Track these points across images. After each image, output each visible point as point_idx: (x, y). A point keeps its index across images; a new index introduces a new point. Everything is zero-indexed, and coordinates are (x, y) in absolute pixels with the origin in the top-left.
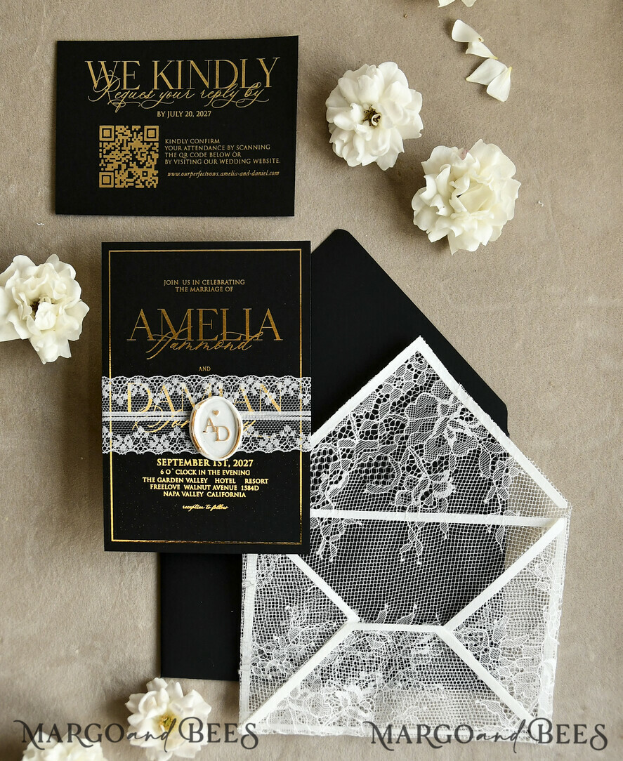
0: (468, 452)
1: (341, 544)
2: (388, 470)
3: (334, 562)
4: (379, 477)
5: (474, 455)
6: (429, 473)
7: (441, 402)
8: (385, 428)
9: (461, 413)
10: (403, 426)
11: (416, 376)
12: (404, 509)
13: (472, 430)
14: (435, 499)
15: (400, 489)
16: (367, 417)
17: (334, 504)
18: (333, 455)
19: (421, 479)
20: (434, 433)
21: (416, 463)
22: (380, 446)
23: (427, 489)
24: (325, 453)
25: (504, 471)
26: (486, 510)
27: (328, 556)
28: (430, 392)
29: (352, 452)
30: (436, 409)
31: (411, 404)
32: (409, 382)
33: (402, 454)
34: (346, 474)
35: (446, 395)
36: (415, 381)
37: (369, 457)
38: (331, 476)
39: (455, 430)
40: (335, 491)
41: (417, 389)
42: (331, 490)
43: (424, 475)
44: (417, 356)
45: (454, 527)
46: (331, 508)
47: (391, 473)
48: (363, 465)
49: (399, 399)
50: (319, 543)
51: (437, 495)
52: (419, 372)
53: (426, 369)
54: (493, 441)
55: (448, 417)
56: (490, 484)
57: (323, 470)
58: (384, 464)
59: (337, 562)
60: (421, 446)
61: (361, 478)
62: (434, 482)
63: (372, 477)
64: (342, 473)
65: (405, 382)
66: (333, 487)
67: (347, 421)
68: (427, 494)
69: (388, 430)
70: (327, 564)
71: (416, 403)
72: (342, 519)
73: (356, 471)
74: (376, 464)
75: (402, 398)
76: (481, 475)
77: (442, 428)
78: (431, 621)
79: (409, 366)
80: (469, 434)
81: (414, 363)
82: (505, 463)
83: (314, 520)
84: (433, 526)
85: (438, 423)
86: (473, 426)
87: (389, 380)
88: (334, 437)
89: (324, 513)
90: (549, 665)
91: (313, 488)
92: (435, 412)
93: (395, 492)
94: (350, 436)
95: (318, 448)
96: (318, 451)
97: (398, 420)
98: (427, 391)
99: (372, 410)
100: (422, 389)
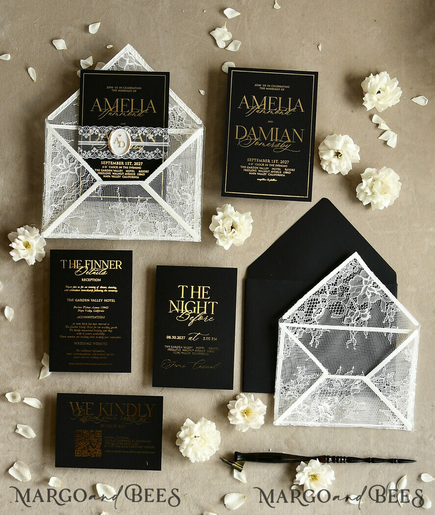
0: (376, 301)
1: (321, 340)
2: (341, 308)
3: (317, 348)
4: (337, 311)
5: (379, 302)
6: (360, 309)
7: (364, 279)
8: (340, 290)
9: (373, 284)
10: (348, 289)
11: (354, 268)
12: (348, 325)
14: (362, 321)
15: (347, 316)
16: (332, 285)
17: (318, 323)
18: (318, 301)
19: (356, 312)
20: (362, 292)
21: (354, 305)
22: (337, 298)
23: (359, 316)
24: (315, 300)
25: (392, 309)
26: (384, 326)
27: (315, 345)
28: (360, 275)
29: (326, 300)
30: (362, 282)
31: (352, 279)
32: (351, 271)
33: (347, 301)
34: (323, 309)
35: (367, 276)
36: (353, 270)
37: (333, 302)
38: (317, 310)
39: (370, 292)
40: (319, 316)
41: (354, 274)
43: (357, 310)
44: (355, 260)
45: (370, 333)
46: (316, 324)
47: (343, 309)
48: (330, 306)
49: (346, 278)
50: (311, 339)
51: (362, 319)
52: (355, 266)
53: (359, 265)
54: (387, 296)
55: (368, 286)
56: (386, 315)
57: (314, 308)
58: (339, 305)
59: (319, 348)
60: (356, 298)
61: (330, 311)
62: (362, 314)
63: (334, 311)
64: (321, 309)
65: (349, 270)
66: (318, 315)
67: (324, 286)
68: (358, 319)
70: (314, 349)
71: (354, 279)
72: (321, 329)
73: (327, 308)
74: (336, 305)
75: (348, 277)
76: (382, 311)
77: (365, 290)
78: (360, 374)
79: (351, 264)
80: (377, 293)
81: (353, 263)
82: (392, 306)
83: (309, 329)
84: (361, 333)
85: (363, 289)
86: (378, 290)
87: (343, 270)
88: (318, 293)
89: (313, 326)
90: (412, 394)
91: (309, 315)
92: (362, 284)
93: (344, 318)
94: (325, 293)
95: (311, 297)
96: (311, 299)
97: (346, 286)
98: (358, 275)
99: (335, 282)
100: (356, 273)
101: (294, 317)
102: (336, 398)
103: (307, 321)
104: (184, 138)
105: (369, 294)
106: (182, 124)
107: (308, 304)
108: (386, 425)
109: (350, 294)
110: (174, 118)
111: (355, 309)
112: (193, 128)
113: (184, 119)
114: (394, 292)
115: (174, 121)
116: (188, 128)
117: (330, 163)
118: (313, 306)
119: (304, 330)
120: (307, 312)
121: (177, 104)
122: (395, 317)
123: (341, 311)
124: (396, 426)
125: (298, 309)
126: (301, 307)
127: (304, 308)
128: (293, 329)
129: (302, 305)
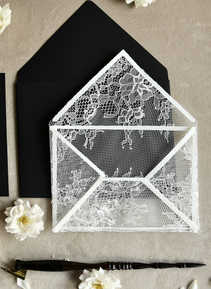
0: (149, 98)
1: (95, 141)
2: (114, 107)
3: (92, 149)
4: (110, 110)
5: (151, 99)
6: (132, 108)
7: (134, 77)
8: (111, 89)
9: (144, 82)
10: (119, 88)
11: (123, 66)
12: (122, 124)
13: (150, 89)
14: (136, 119)
15: (119, 115)
16: (102, 84)
17: (90, 123)
18: (89, 101)
19: (129, 111)
20: (133, 90)
21: (126, 104)
22: (109, 97)
23: (132, 115)
24: (85, 100)
25: (166, 106)
26: (159, 124)
27: (89, 147)
28: (130, 73)
29: (97, 100)
30: (133, 80)
31: (122, 78)
32: (120, 69)
33: (119, 100)
34: (95, 110)
35: (137, 74)
36: (123, 68)
37: (105, 101)
38: (89, 111)
39: (142, 89)
40: (91, 117)
41: (124, 72)
42: (89, 117)
43: (130, 109)
44: (123, 58)
45: (145, 132)
46: (89, 125)
47: (115, 109)
48: (102, 105)
49: (116, 76)
50: (85, 141)
51: (136, 117)
52: (124, 65)
53: (127, 63)
54: (159, 93)
55: (138, 83)
56: (160, 112)
57: (85, 108)
58: (111, 105)
59: (93, 149)
60: (127, 96)
61: (102, 111)
62: (135, 112)
63: (107, 111)
64: (93, 109)
65: (118, 69)
66: (90, 115)
67: (93, 86)
68: (132, 117)
69: (112, 89)
70: (89, 150)
71: (124, 78)
72: (95, 130)
73: (99, 108)
74: (108, 105)
76: (156, 108)
77: (136, 88)
78: (139, 175)
79: (120, 62)
80: (149, 90)
81: (122, 61)
82: (165, 103)
83: (82, 131)
84: (136, 132)
85: (134, 86)
86: (150, 87)
87: (111, 68)
88: (88, 93)
89: (86, 127)
90: (195, 194)
91: (81, 116)
92: (133, 81)
93: (117, 117)
94: (95, 93)
95: (81, 98)
96: (81, 99)
97: (116, 85)
98: (128, 73)
99: (104, 81)
100: (126, 72)
101: (65, 119)
102: (116, 201)
103: (79, 122)
107: (78, 105)
108: (171, 227)
111: (127, 107)
114: (167, 88)
118: (83, 107)
119: (77, 132)
120: (79, 113)
122: (170, 114)
123: (113, 110)
124: (181, 228)
125: (69, 111)
126: (71, 108)
127: (75, 109)
128: (65, 131)
129: (72, 106)
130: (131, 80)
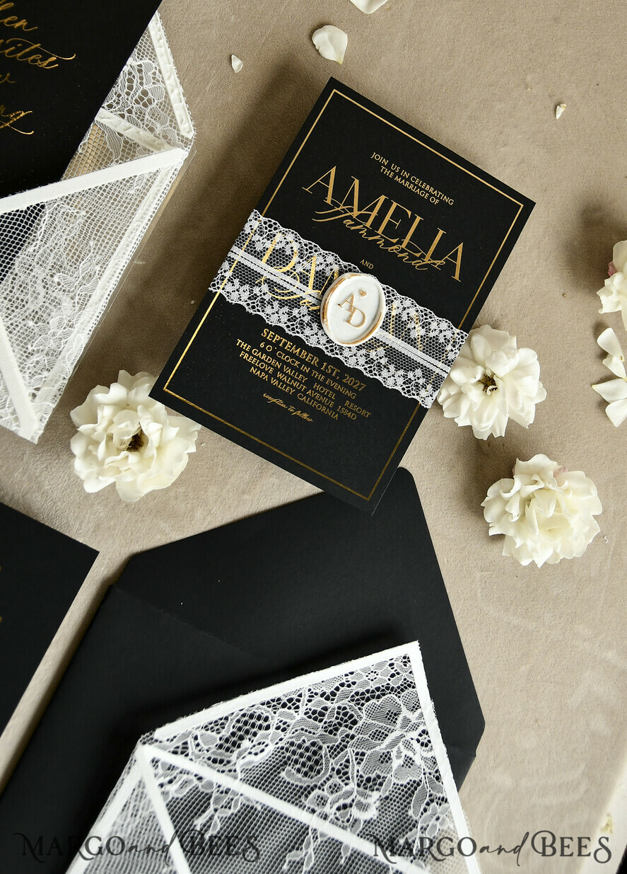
0: (408, 780)
1: (227, 822)
2: (316, 762)
4: (304, 765)
5: (412, 786)
6: (359, 785)
7: (405, 712)
8: (336, 715)
9: (420, 735)
10: (355, 722)
11: (393, 676)
12: (313, 811)
13: (422, 758)
14: (351, 816)
15: (319, 788)
16: (322, 695)
17: (240, 776)
18: (267, 723)
19: (345, 788)
20: (383, 746)
21: (350, 770)
22: (319, 732)
23: (348, 801)
24: (259, 718)
25: (435, 818)
27: (206, 831)
28: (399, 697)
29: (288, 726)
30: (396, 719)
31: (374, 701)
32: (383, 679)
33: (339, 753)
34: (271, 749)
35: (414, 707)
36: (389, 680)
37: (303, 738)
38: (254, 746)
39: (405, 752)
40: (250, 763)
41: (387, 688)
42: (246, 760)
43: (352, 785)
44: (405, 658)
45: (356, 856)
46: (235, 778)
47: (318, 767)
48: (292, 744)
49: (364, 690)
50: (204, 812)
51: (355, 812)
52: (398, 674)
53: (407, 673)
54: (438, 778)
55: (405, 734)
56: (414, 826)
57: (249, 736)
60: (363, 754)
61: (284, 757)
62: (359, 798)
63: (296, 762)
64: (267, 746)
66: (252, 757)
67: (299, 693)
68: (345, 806)
69: (337, 718)
71: (380, 702)
72: (242, 795)
73: (282, 748)
74: (307, 749)
75: (368, 691)
76: (410, 812)
77: (393, 744)
79: (391, 664)
80: (418, 761)
81: (398, 663)
82: (439, 809)
83: (210, 784)
84: (334, 847)
85: (391, 737)
86: (425, 754)
87: (364, 670)
88: (275, 704)
89: (225, 781)
91: (227, 750)
92: (394, 722)
93: (313, 789)
94: (295, 708)
95: (254, 709)
96: (252, 712)
97: (353, 713)
98: (396, 695)
99: (330, 691)
100: (392, 690)
101: (186, 743)
103: (215, 761)
104: (129, 150)
105: (398, 757)
106: (141, 115)
107: (238, 721)
109: (353, 737)
110: (130, 88)
112: (165, 137)
113: (154, 105)
114: (459, 773)
115: (123, 95)
116: (152, 130)
117: (460, 395)
118: (247, 732)
119: (197, 782)
120: (227, 740)
121: (153, 56)
123: (311, 768)
125: (206, 726)
126: (216, 722)
127: (223, 728)
128: (169, 769)
129: (221, 719)
130: (393, 718)
